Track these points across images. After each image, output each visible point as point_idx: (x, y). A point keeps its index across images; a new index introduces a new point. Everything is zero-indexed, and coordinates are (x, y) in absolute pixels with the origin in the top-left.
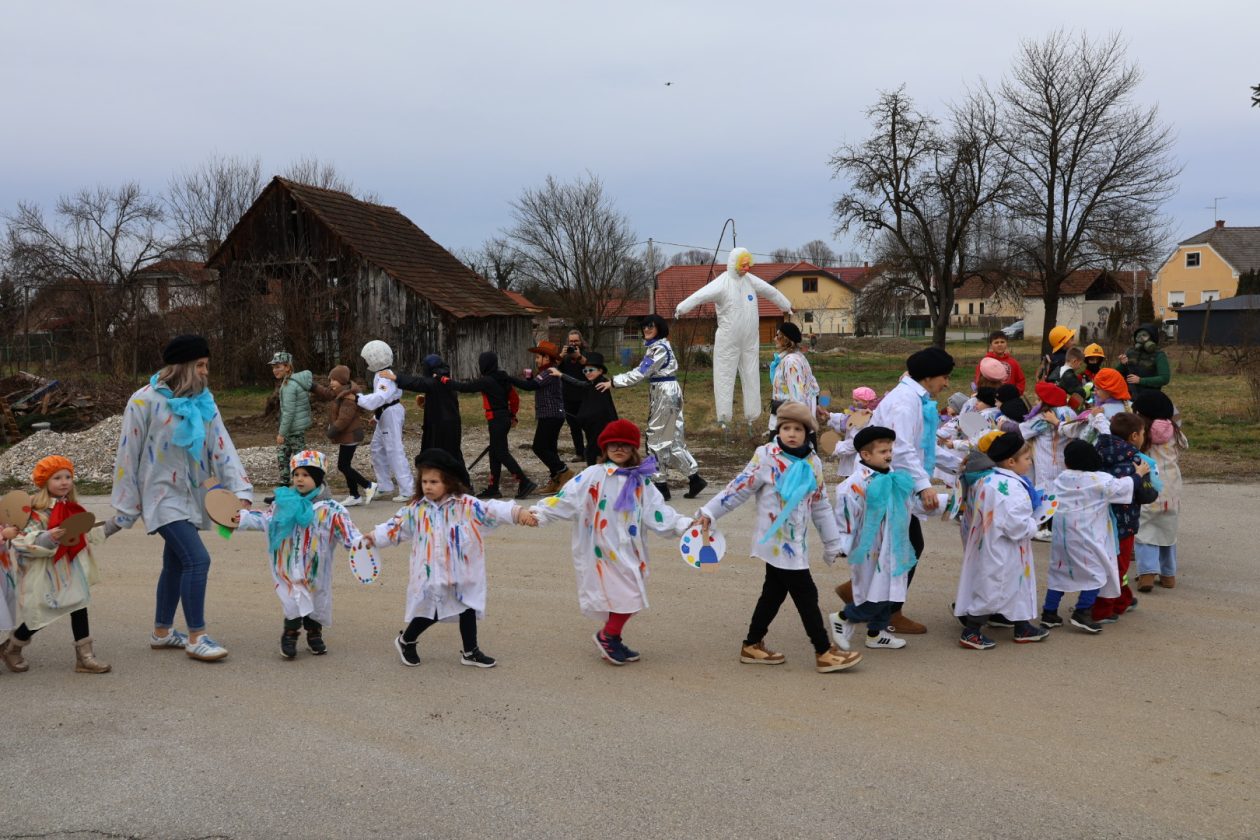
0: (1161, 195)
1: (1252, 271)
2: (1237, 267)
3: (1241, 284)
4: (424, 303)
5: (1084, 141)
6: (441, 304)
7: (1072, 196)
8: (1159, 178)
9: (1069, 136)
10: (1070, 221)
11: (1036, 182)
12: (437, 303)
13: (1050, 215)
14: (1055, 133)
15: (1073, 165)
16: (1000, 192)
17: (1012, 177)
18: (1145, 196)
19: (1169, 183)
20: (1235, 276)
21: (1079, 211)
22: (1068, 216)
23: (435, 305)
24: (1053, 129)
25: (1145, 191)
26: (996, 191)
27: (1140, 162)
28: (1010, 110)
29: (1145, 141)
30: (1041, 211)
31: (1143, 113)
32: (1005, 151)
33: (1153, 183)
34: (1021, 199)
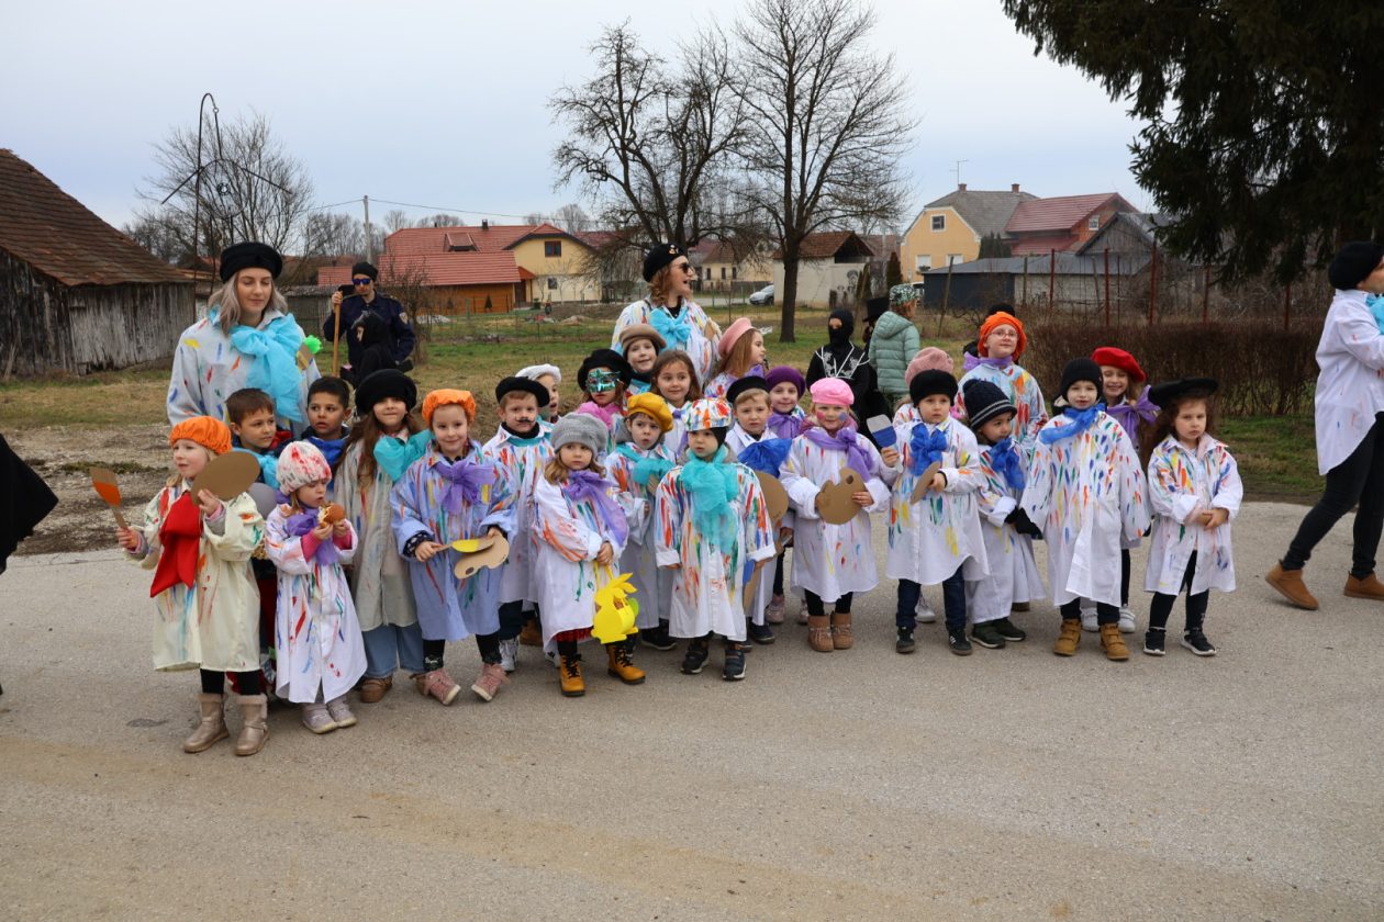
0: (900, 148)
1: (992, 235)
2: (978, 230)
3: (982, 249)
4: (23, 267)
5: (821, 86)
6: (46, 269)
7: (810, 147)
8: (899, 129)
9: (805, 81)
10: (809, 174)
11: (772, 130)
12: (39, 267)
13: (788, 167)
14: (791, 76)
15: (811, 112)
16: (733, 139)
17: (745, 124)
18: (886, 148)
19: (909, 134)
20: (977, 240)
21: (818, 163)
22: (807, 168)
23: (37, 270)
24: (790, 72)
25: (883, 143)
26: (729, 138)
27: (878, 111)
28: (742, 49)
29: (883, 90)
30: (778, 163)
31: (882, 58)
32: (737, 94)
33: (894, 134)
34: (756, 148)
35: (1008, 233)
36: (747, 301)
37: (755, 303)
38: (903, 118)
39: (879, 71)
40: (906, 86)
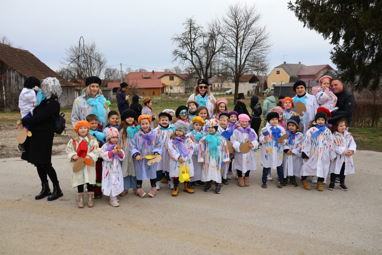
0: (268, 52)
1: (293, 76)
2: (289, 74)
3: (290, 80)
5: (246, 35)
7: (243, 51)
8: (267, 47)
9: (241, 33)
10: (242, 58)
11: (232, 47)
13: (236, 57)
14: (238, 32)
15: (243, 42)
16: (221, 49)
17: (225, 45)
18: (263, 52)
19: (270, 48)
20: (289, 77)
21: (245, 56)
22: (242, 57)
24: (237, 31)
25: (263, 50)
26: (220, 49)
27: (261, 42)
28: (224, 24)
29: (263, 36)
30: (234, 56)
31: (263, 27)
32: (223, 37)
33: (266, 48)
34: (228, 51)
35: (297, 75)
36: (225, 93)
37: (227, 94)
38: (268, 44)
39: (262, 31)
40: (269, 35)
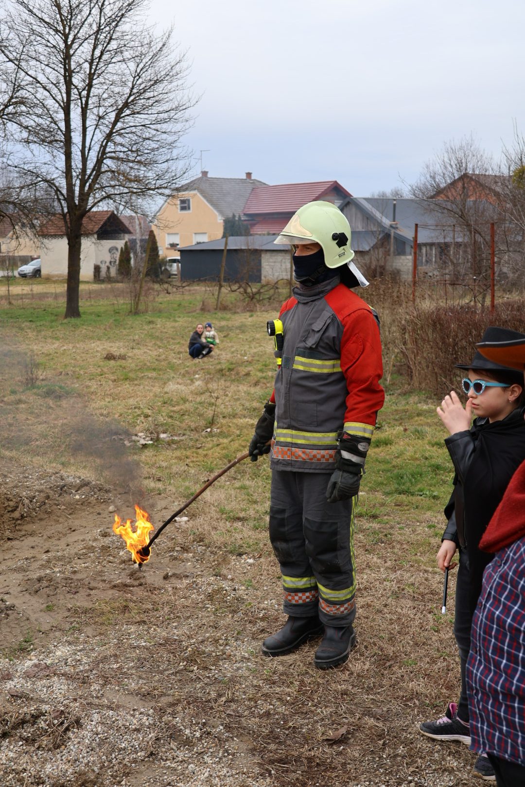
0: (178, 127)
1: (234, 216)
2: (221, 212)
3: (225, 229)
5: (100, 57)
7: (91, 121)
8: (176, 109)
9: (82, 53)
10: (89, 150)
11: (50, 102)
13: (68, 142)
14: (68, 47)
15: (90, 86)
16: (11, 108)
17: (22, 93)
18: (164, 127)
19: (187, 114)
20: (220, 220)
22: (87, 145)
24: (65, 42)
25: (164, 121)
26: (6, 106)
27: (160, 88)
28: (12, 10)
29: (162, 65)
30: (58, 138)
31: (158, 33)
32: (11, 60)
33: (172, 113)
34: (36, 119)
35: (245, 214)
36: (16, 273)
37: (24, 276)
38: (177, 97)
39: (156, 47)
40: (183, 65)
